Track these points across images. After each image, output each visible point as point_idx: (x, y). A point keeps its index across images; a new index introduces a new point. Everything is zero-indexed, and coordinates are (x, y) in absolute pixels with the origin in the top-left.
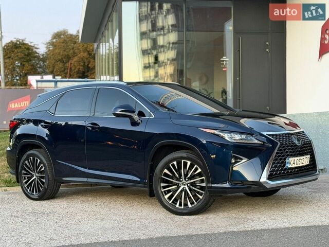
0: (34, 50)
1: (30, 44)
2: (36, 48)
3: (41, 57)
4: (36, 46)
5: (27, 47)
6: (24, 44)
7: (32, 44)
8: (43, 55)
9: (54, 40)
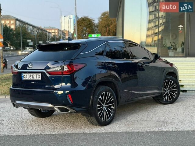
0: (93, 21)
1: (90, 19)
4: (94, 20)
5: (89, 20)
7: (92, 19)
8: (97, 24)
9: (102, 17)
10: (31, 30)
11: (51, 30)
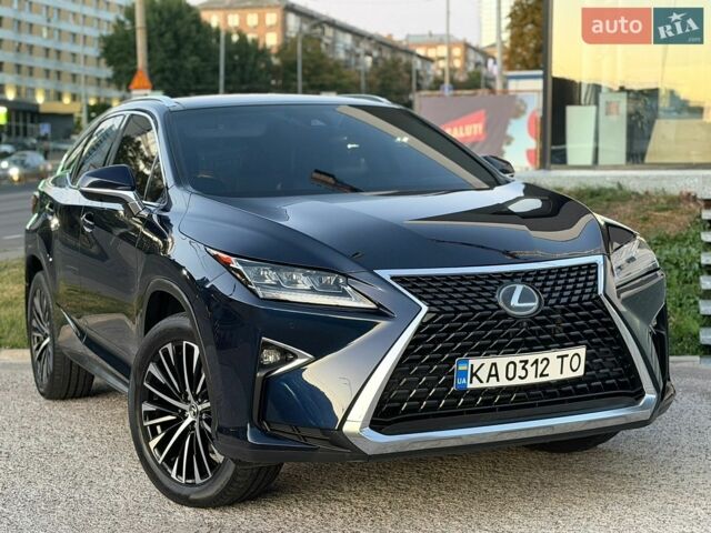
10: (347, 51)
11: (434, 45)
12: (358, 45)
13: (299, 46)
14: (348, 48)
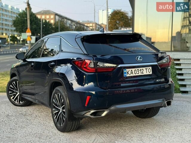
2: (127, 14)
3: (129, 18)
6: (120, 12)
7: (125, 12)
8: (130, 17)
11: (89, 24)
12: (72, 23)
13: (59, 23)
14: (70, 24)
